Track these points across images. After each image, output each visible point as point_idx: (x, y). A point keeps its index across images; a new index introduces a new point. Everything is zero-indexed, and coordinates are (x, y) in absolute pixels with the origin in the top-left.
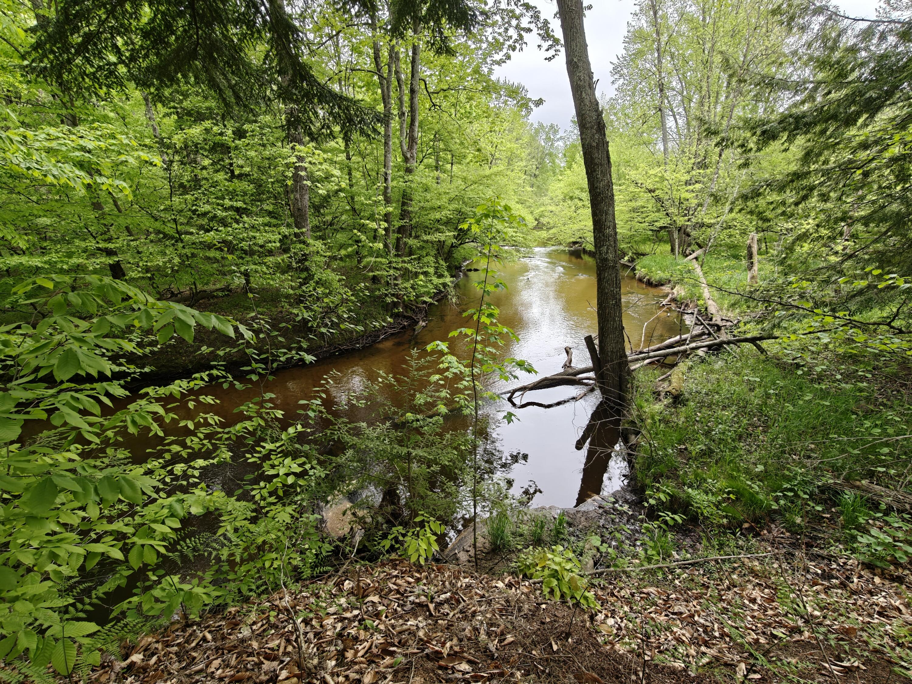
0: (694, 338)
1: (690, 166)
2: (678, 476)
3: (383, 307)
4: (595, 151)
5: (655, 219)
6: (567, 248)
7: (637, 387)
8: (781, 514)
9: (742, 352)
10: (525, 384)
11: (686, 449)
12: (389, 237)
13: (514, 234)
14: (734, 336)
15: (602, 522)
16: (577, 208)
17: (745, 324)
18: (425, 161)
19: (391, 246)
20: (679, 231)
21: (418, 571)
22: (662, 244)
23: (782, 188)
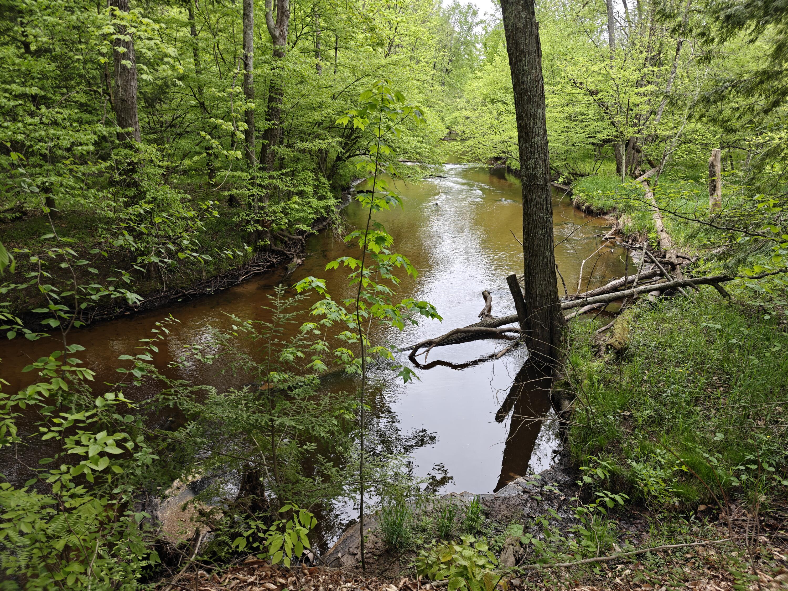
0: (643, 279)
1: (642, 61)
2: (621, 450)
3: (243, 237)
4: (521, 35)
5: (598, 129)
6: (486, 166)
7: (572, 340)
8: (743, 492)
9: (701, 296)
10: (432, 338)
11: (631, 416)
12: (251, 143)
13: (418, 145)
14: (692, 277)
15: (527, 510)
16: (500, 114)
17: (705, 262)
18: (300, 43)
19: (254, 156)
20: (627, 145)
21: (283, 576)
22: (605, 162)
23: (749, 92)
